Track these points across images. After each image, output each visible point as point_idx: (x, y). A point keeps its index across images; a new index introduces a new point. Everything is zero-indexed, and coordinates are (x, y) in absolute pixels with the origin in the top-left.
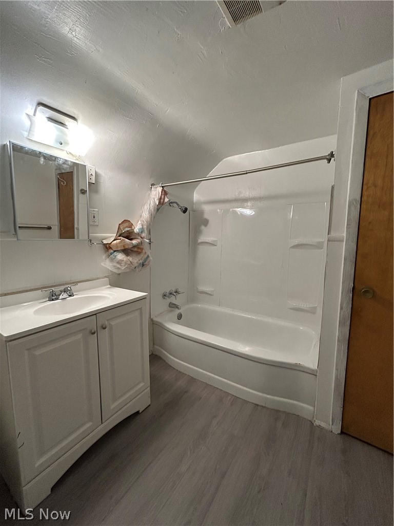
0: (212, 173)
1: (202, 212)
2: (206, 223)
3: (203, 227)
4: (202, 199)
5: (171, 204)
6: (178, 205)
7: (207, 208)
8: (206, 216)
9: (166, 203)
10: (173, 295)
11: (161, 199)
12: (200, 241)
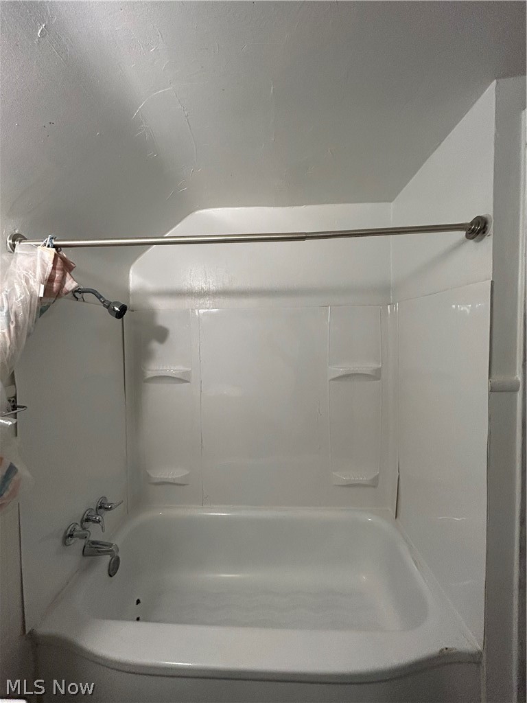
0: (177, 231)
1: (151, 314)
2: (162, 335)
3: (155, 345)
4: (150, 286)
5: (77, 294)
6: (99, 297)
7: (162, 306)
8: (161, 321)
9: (67, 293)
10: (95, 521)
11: (50, 280)
12: (150, 374)
